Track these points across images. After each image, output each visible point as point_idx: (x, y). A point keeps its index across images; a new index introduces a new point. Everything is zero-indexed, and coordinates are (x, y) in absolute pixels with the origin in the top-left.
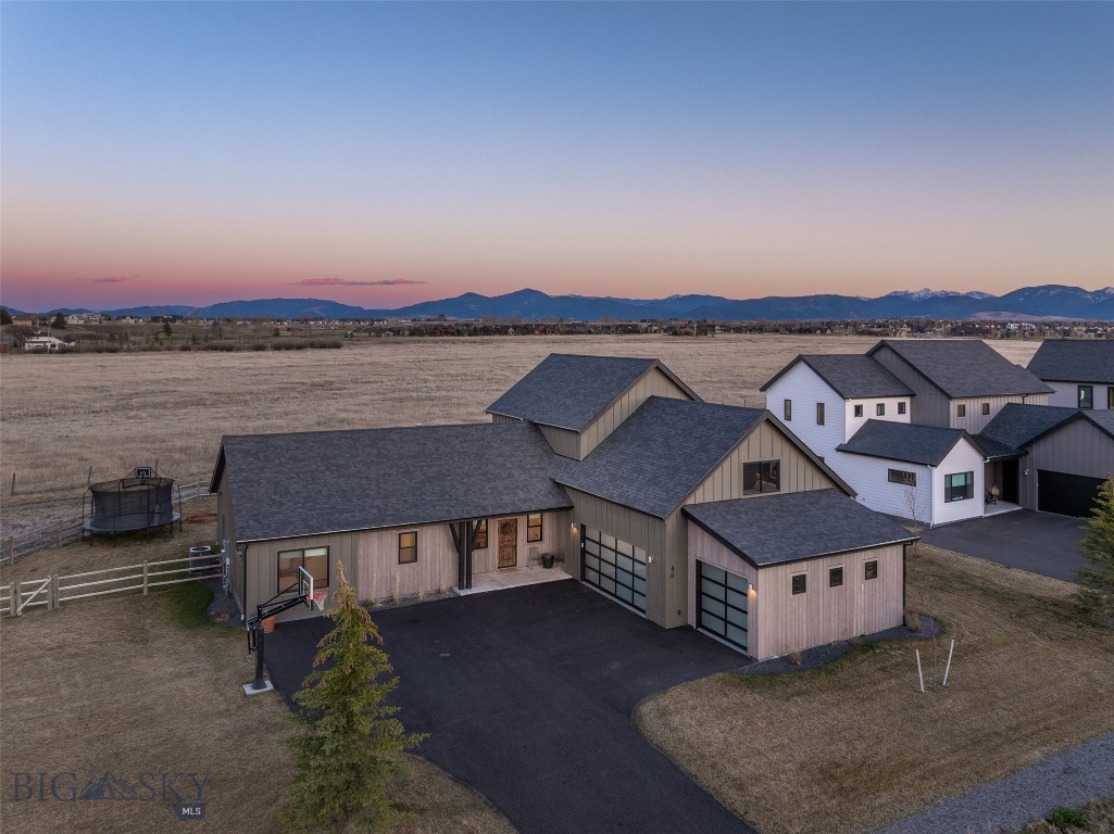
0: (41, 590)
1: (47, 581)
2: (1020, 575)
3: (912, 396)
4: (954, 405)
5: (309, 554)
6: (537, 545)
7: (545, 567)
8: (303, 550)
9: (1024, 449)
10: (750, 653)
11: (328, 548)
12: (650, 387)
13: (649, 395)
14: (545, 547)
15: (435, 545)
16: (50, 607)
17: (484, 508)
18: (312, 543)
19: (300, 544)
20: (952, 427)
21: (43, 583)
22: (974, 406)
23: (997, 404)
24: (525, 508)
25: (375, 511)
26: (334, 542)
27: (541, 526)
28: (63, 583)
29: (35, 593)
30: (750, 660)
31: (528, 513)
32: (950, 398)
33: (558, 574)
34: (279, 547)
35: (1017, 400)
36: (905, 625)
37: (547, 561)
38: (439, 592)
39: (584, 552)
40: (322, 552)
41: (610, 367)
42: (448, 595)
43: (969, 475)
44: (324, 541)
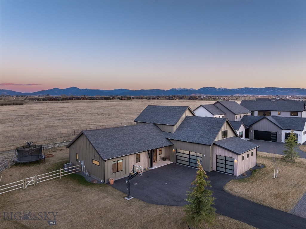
0: (32, 180)
1: (34, 177)
2: (265, 153)
3: (225, 114)
4: (236, 116)
5: (119, 162)
6: (161, 155)
7: (164, 160)
8: (117, 161)
9: (251, 126)
10: (234, 175)
11: (123, 160)
12: (187, 113)
13: (186, 116)
14: (163, 156)
15: (144, 157)
16: (35, 185)
17: (155, 146)
18: (119, 159)
19: (117, 160)
20: (235, 121)
21: (32, 178)
22: (238, 116)
23: (242, 115)
24: (159, 147)
25: (131, 149)
26: (124, 158)
27: (162, 150)
28: (38, 178)
29: (30, 181)
30: (235, 176)
31: (159, 148)
32: (235, 114)
33: (168, 162)
34: (112, 161)
35: (245, 115)
36: (256, 166)
37: (164, 159)
38: (145, 169)
39: (177, 156)
40: (121, 161)
41: (173, 108)
42: (148, 170)
43: (242, 132)
44: (122, 158)
